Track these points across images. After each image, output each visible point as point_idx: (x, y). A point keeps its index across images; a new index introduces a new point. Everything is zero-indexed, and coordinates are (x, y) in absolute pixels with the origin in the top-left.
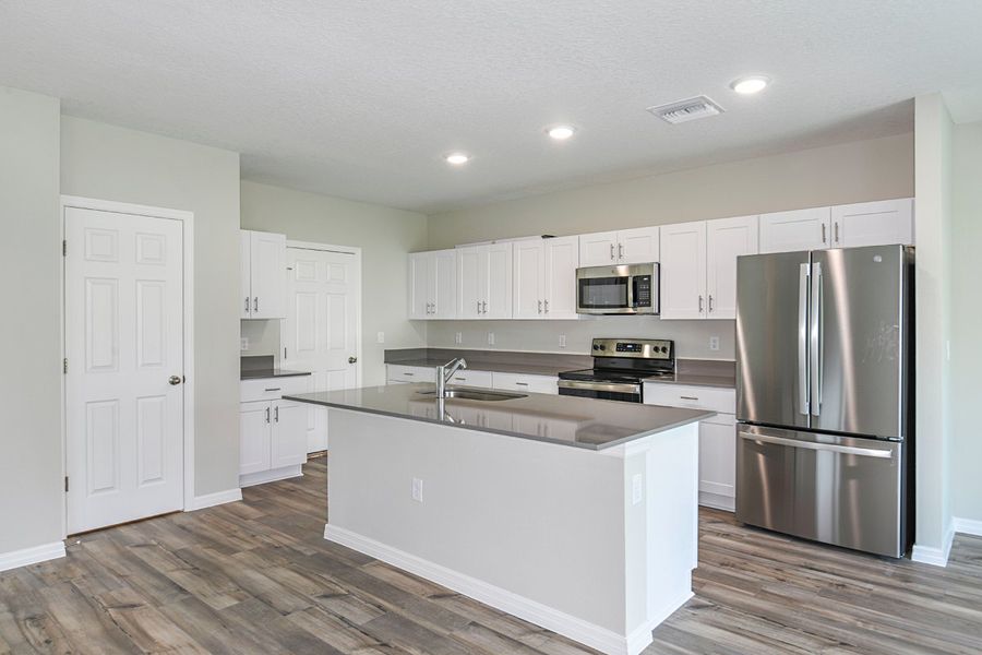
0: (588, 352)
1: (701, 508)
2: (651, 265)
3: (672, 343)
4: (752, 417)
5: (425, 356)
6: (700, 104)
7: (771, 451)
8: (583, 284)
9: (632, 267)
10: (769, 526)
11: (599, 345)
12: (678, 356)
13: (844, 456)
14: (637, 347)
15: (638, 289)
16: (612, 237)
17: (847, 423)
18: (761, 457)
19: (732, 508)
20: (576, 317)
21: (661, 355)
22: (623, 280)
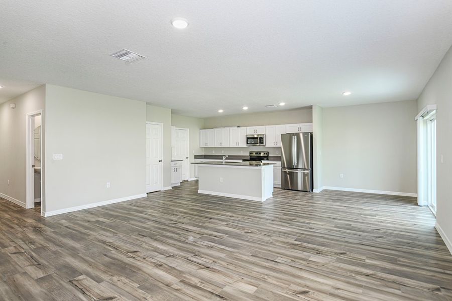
0: (248, 155)
1: (274, 187)
2: (263, 135)
3: (268, 152)
4: (286, 167)
5: (203, 157)
6: (273, 105)
7: (290, 174)
8: (248, 138)
9: (258, 135)
10: (290, 188)
11: (251, 153)
12: (269, 155)
13: (304, 173)
14: (260, 153)
15: (260, 140)
16: (254, 128)
17: (305, 166)
18: (288, 175)
19: (280, 187)
20: (246, 146)
21: (265, 155)
22: (257, 138)
